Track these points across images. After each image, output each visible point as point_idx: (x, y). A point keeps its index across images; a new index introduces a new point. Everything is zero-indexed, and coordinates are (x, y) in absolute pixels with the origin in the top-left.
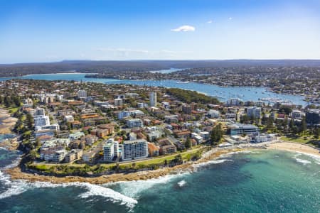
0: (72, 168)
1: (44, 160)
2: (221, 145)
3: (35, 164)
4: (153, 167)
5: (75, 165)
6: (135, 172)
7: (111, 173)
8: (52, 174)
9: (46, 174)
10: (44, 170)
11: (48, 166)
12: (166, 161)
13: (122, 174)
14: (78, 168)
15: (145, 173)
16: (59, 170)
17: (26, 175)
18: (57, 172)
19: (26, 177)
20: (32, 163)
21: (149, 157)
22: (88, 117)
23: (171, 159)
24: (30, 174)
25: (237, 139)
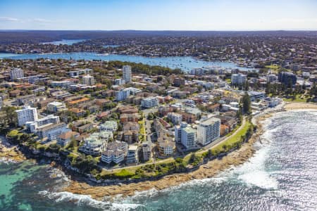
0: (163, 165)
1: (113, 164)
2: (253, 113)
4: (237, 146)
5: (161, 162)
6: (226, 155)
7: (205, 162)
8: (144, 179)
9: (136, 181)
10: (130, 176)
11: (131, 170)
12: (242, 137)
13: (216, 161)
14: (171, 164)
15: (235, 153)
16: (149, 171)
17: (106, 188)
18: (149, 174)
19: (112, 191)
20: (100, 171)
21: (221, 136)
22: (78, 101)
23: (244, 135)
24: (113, 187)
25: (260, 106)
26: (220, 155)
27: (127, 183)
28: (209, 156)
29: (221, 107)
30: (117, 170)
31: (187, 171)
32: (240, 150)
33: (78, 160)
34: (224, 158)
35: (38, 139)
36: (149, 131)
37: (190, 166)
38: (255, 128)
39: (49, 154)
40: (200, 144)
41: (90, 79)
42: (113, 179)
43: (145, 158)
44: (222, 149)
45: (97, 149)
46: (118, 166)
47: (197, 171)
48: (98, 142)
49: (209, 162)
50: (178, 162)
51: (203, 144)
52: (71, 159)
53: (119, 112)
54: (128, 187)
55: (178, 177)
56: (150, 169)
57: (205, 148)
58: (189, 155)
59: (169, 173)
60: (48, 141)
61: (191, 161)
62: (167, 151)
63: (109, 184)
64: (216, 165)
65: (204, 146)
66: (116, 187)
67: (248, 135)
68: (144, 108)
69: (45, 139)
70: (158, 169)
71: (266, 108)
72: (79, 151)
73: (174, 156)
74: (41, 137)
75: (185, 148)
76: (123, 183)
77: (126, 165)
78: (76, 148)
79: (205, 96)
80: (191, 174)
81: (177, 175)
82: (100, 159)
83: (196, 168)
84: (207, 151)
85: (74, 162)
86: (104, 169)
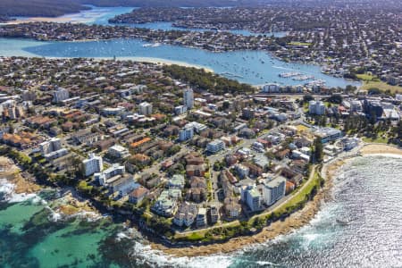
0: (230, 229)
1: (184, 227)
2: (325, 160)
3: (179, 234)
4: (300, 206)
5: (228, 224)
7: (268, 224)
8: (212, 242)
9: (205, 244)
10: (200, 239)
11: (201, 232)
12: (307, 195)
13: (279, 222)
14: (237, 228)
15: (297, 215)
16: (217, 235)
18: (217, 237)
21: (286, 195)
22: (140, 143)
23: (309, 192)
24: (185, 249)
25: (334, 150)
26: (283, 216)
27: (198, 245)
28: (272, 218)
29: (291, 153)
30: (188, 233)
31: (251, 234)
32: (304, 209)
33: (152, 221)
34: (287, 219)
36: (215, 186)
37: (253, 230)
38: (322, 183)
40: (265, 205)
41: (147, 107)
42: (186, 242)
43: (213, 221)
44: (285, 210)
45: (169, 211)
46: (188, 229)
47: (260, 234)
48: (169, 203)
49: (272, 224)
50: (244, 225)
51: (268, 204)
52: (145, 219)
53: (184, 162)
54: (199, 249)
55: (243, 239)
56: (217, 232)
57: (269, 209)
58: (254, 217)
59: (235, 236)
60: (120, 197)
61: (256, 223)
62: (233, 214)
63: (182, 246)
64: (279, 226)
65: (269, 206)
66: (188, 249)
67: (314, 192)
68: (209, 153)
70: (225, 232)
71: (340, 152)
72: (151, 211)
73: (239, 219)
75: (250, 209)
76: (194, 245)
77: (197, 228)
78: (148, 207)
79: (276, 138)
80: (255, 237)
81: (241, 238)
82: (172, 221)
83: (259, 231)
84: (270, 212)
85: (148, 223)
86: (177, 232)
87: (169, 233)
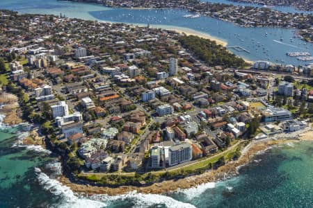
0: (123, 178)
1: (90, 169)
2: (256, 137)
3: (83, 173)
4: (199, 172)
5: (125, 174)
6: (183, 178)
7: (161, 181)
8: (105, 185)
9: (99, 185)
10: (96, 181)
11: (99, 176)
12: (210, 164)
13: (172, 181)
14: (130, 178)
15: (193, 178)
16: (111, 180)
17: (78, 186)
18: (110, 182)
19: (80, 189)
20: (79, 173)
21: (192, 160)
22: (108, 98)
24: (82, 185)
26: (176, 177)
27: (93, 185)
28: (166, 177)
30: (89, 175)
31: (140, 185)
32: (201, 176)
33: (72, 160)
34: (180, 180)
35: (58, 134)
37: (143, 182)
38: (236, 157)
39: (59, 149)
42: (85, 181)
45: (86, 154)
46: (93, 171)
47: (148, 187)
53: (129, 118)
54: (92, 188)
56: (113, 178)
59: (126, 184)
61: (148, 178)
62: (133, 166)
63: (81, 183)
66: (84, 186)
69: (62, 135)
70: (119, 180)
72: (77, 152)
74: (61, 133)
76: (90, 184)
77: (98, 172)
78: (76, 149)
80: (141, 188)
82: (85, 163)
83: (148, 184)
85: (68, 162)
86: (83, 172)
87: (77, 171)
